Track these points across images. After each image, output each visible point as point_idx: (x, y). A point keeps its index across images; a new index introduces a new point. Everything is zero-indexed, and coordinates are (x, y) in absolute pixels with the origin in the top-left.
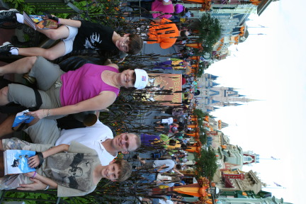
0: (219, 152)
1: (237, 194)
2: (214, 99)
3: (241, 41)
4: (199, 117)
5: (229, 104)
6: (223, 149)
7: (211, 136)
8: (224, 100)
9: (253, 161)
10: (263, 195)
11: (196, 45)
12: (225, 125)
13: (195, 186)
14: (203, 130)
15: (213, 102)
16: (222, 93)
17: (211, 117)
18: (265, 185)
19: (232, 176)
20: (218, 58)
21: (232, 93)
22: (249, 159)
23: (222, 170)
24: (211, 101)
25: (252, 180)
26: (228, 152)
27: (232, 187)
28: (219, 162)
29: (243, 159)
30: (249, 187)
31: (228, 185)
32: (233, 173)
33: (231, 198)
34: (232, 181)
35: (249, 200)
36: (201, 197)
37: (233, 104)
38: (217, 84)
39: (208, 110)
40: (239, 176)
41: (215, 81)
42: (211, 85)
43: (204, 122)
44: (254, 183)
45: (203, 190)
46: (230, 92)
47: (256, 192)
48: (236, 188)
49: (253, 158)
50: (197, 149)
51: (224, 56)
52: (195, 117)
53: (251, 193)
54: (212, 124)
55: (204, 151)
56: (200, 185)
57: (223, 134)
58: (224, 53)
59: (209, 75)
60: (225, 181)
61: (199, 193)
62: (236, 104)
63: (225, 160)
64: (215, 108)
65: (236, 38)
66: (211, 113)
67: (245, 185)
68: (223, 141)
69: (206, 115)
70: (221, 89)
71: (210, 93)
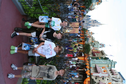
0: (91, 43)
1: (97, 58)
2: (90, 24)
3: (99, 4)
4: (84, 31)
5: (95, 26)
6: (92, 42)
7: (89, 38)
8: (93, 24)
9: (103, 47)
10: (106, 59)
11: (83, 6)
12: (93, 34)
13: (83, 57)
14: (85, 36)
15: (89, 25)
16: (92, 22)
17: (88, 31)
18: (107, 55)
19: (95, 52)
20: (91, 10)
21: (96, 22)
22: (102, 46)
23: (92, 50)
24: (88, 25)
25: (102, 53)
26: (94, 44)
27: (95, 56)
28: (91, 47)
29: (100, 46)
30: (101, 56)
31: (94, 55)
32: (96, 51)
33: (95, 60)
34: (96, 54)
35: (101, 60)
36: (85, 60)
37: (96, 26)
38: (90, 19)
39: (87, 28)
40: (98, 52)
41: (90, 18)
42: (88, 19)
43: (86, 32)
44: (103, 54)
45: (86, 58)
46: (95, 21)
47: (104, 58)
48: (97, 56)
49: (103, 46)
50: (84, 43)
51: (93, 9)
52: (83, 31)
53: (102, 58)
54: (89, 33)
55: (86, 44)
56: (85, 57)
57: (92, 37)
58: (93, 8)
59: (88, 15)
60: (93, 54)
61: (84, 59)
62: (97, 26)
63: (93, 46)
64: (90, 27)
65: (97, 3)
66: (88, 29)
67: (100, 55)
68: (93, 39)
69: (87, 30)
70: (92, 20)
71: (88, 22)
